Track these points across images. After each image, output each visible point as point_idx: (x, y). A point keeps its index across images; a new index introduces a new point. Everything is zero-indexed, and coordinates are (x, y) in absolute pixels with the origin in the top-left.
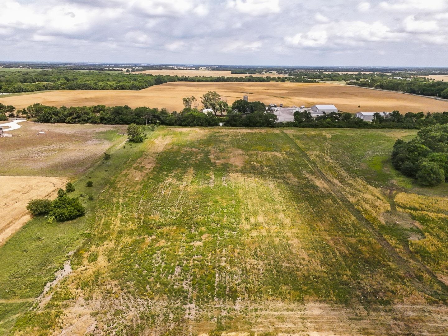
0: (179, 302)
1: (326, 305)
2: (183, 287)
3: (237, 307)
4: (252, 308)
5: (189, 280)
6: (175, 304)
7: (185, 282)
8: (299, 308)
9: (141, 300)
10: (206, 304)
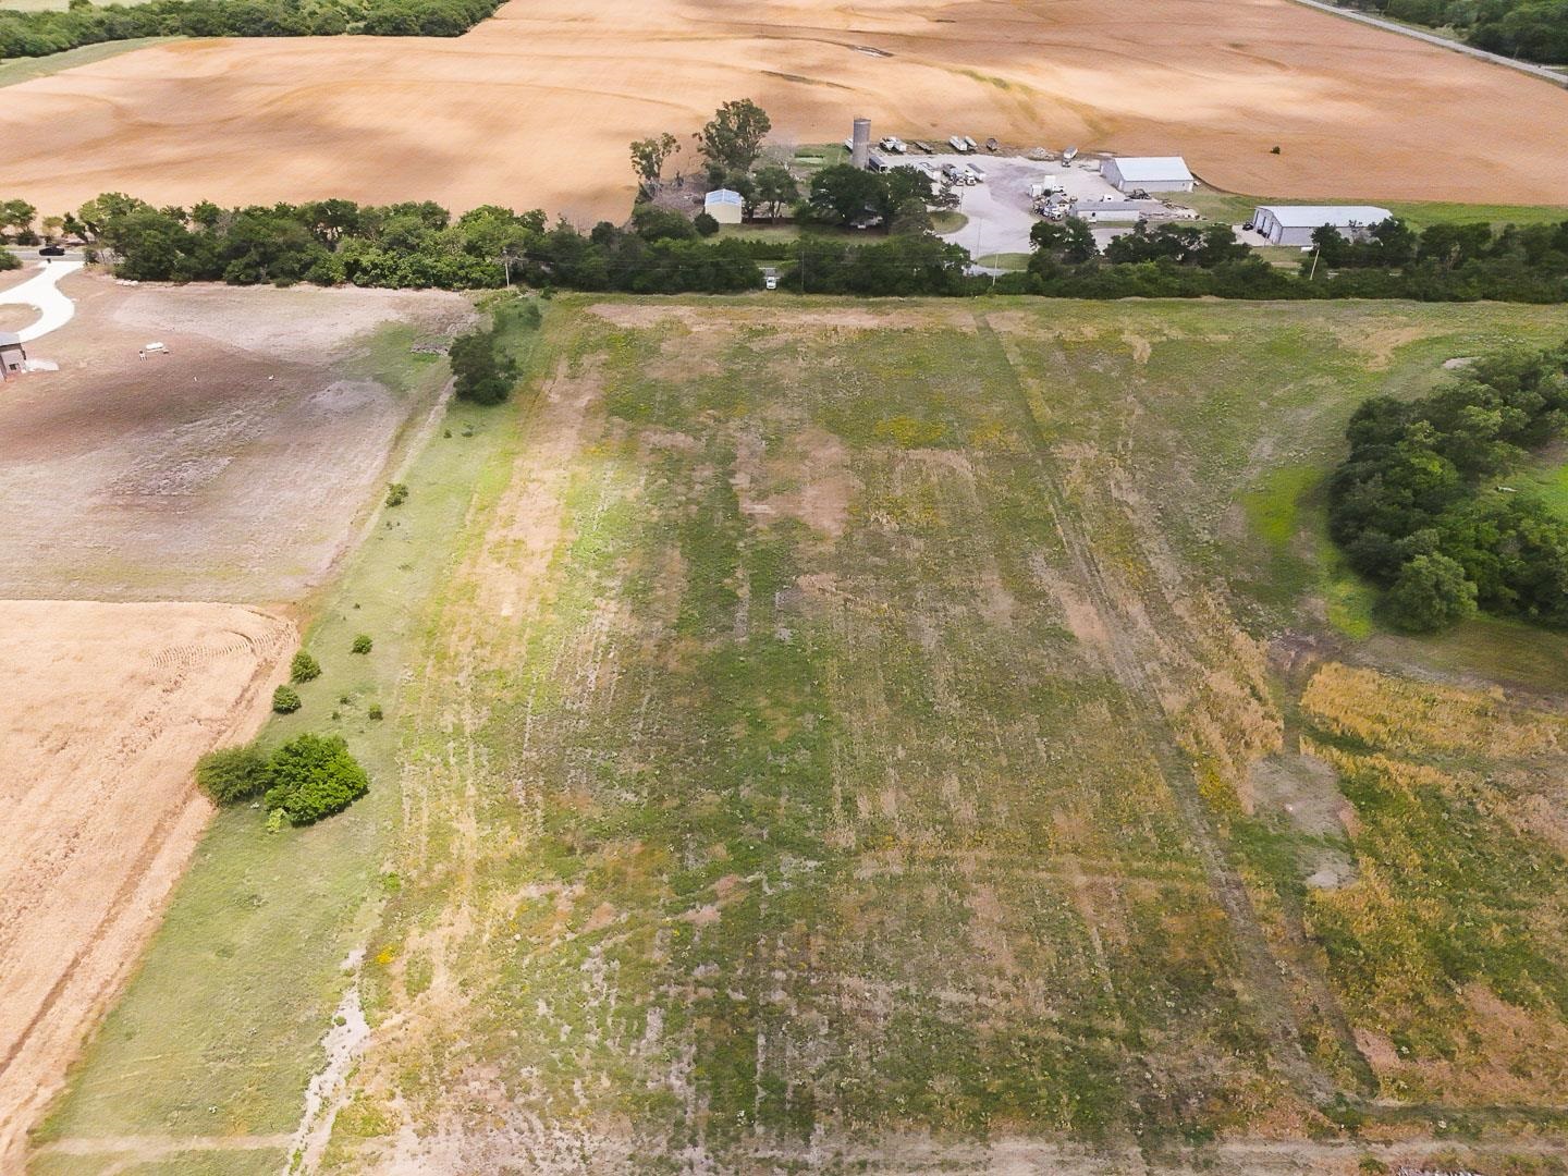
0: (662, 1139)
1: (1045, 1147)
2: (670, 1088)
3: (812, 1157)
4: (851, 1159)
5: (686, 1060)
6: (652, 1149)
7: (674, 1067)
8: (972, 1158)
9: (562, 1135)
10: (733, 1147)
